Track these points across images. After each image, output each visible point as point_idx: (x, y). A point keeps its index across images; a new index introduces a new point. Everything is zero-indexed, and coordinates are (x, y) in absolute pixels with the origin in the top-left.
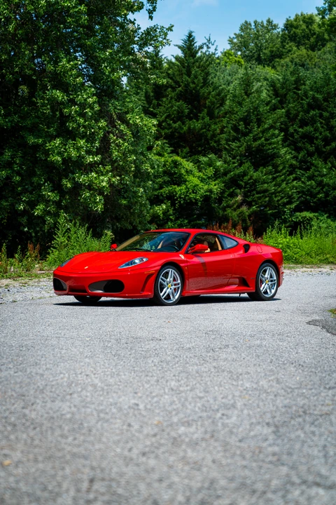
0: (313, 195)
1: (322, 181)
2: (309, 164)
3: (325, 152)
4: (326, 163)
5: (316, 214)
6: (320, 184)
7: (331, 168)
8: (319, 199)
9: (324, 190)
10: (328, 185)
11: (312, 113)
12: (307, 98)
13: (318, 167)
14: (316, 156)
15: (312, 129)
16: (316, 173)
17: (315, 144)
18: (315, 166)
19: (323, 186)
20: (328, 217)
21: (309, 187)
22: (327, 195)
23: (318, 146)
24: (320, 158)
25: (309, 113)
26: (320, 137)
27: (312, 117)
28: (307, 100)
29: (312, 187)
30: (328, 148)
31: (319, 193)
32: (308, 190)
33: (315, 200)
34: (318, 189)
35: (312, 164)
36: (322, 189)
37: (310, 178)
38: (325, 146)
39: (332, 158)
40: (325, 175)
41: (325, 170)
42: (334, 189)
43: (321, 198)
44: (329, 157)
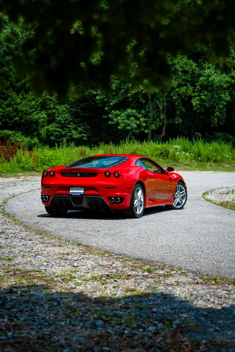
0: (11, 118)
1: (17, 108)
2: (6, 95)
3: (17, 87)
4: (18, 95)
5: (14, 132)
6: (16, 110)
7: (22, 99)
8: (16, 121)
9: (19, 115)
10: (22, 111)
11: (7, 58)
12: (3, 47)
13: (13, 98)
14: (11, 89)
15: (7, 69)
16: (13, 102)
17: (9, 81)
18: (11, 97)
19: (18, 112)
20: (22, 134)
21: (8, 112)
22: (21, 118)
23: (12, 82)
24: (14, 91)
25: (4, 58)
26: (13, 76)
27: (8, 61)
28: (4, 49)
29: (10, 112)
30: (19, 84)
31: (15, 116)
32: (8, 114)
33: (12, 122)
34: (15, 113)
35: (9, 96)
36: (18, 114)
37: (8, 106)
39: (22, 92)
40: (19, 104)
41: (19, 100)
42: (26, 114)
43: (17, 120)
44: (20, 91)
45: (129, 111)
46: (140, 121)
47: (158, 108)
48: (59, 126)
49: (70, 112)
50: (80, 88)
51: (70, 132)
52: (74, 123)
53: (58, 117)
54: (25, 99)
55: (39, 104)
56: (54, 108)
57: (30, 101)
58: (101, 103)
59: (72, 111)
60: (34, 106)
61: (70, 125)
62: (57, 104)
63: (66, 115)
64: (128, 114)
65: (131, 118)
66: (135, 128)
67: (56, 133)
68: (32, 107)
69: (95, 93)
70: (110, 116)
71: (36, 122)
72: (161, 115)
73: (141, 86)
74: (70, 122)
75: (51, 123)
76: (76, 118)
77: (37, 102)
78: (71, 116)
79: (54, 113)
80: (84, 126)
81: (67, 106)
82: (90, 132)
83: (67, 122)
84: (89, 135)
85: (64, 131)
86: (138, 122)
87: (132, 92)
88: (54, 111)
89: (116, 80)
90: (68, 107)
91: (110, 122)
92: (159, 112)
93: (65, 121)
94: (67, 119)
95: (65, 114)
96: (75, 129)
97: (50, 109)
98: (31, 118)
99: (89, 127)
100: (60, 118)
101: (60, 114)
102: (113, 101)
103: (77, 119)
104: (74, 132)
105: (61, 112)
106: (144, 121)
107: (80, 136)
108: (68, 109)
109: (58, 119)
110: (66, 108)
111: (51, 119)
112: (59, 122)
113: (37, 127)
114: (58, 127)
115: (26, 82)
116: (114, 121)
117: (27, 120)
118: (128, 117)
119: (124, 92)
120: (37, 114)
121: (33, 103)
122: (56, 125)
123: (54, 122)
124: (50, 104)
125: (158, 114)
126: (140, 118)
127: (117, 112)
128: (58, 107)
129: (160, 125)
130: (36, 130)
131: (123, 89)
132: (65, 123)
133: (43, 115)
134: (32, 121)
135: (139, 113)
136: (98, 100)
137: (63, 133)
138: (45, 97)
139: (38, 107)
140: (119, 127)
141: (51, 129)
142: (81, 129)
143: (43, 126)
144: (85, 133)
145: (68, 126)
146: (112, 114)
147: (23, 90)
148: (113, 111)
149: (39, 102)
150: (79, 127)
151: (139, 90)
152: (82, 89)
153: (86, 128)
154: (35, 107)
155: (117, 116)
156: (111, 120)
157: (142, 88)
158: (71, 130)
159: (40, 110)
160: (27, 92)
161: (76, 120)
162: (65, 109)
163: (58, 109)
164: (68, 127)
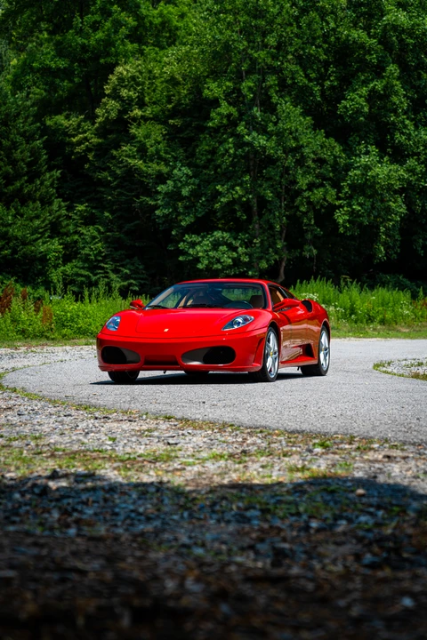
1: (7, 233)
3: (6, 193)
4: (8, 209)
6: (4, 236)
7: (15, 216)
8: (4, 257)
9: (11, 244)
10: (16, 238)
19: (9, 240)
20: (16, 281)
22: (15, 251)
30: (11, 188)
31: (3, 248)
34: (3, 243)
36: (7, 243)
38: (6, 185)
39: (17, 202)
40: (10, 225)
41: (10, 218)
42: (24, 244)
43: (6, 255)
44: (12, 201)
45: (218, 234)
46: (237, 253)
47: (271, 227)
48: (86, 265)
49: (106, 240)
50: (124, 195)
51: (107, 277)
52: (114, 260)
53: (83, 248)
54: (22, 216)
55: (46, 226)
56: (76, 232)
57: (31, 220)
58: (164, 222)
59: (109, 237)
60: (38, 228)
61: (106, 264)
62: (81, 223)
63: (100, 244)
64: (214, 240)
65: (221, 248)
66: (230, 267)
67: (80, 279)
68: (35, 231)
69: (153, 203)
70: (181, 245)
71: (43, 259)
72: (278, 241)
73: (238, 188)
74: (105, 257)
75: (71, 261)
76: (116, 249)
77: (43, 222)
78: (108, 247)
79: (76, 242)
80: (133, 264)
81: (100, 228)
82: (145, 276)
83: (100, 258)
84: (142, 282)
85: (95, 275)
86: (235, 255)
87: (222, 200)
88: (76, 237)
89: (191, 178)
90: (102, 230)
91: (181, 258)
92: (273, 236)
93: (95, 256)
94: (100, 252)
95: (97, 243)
96: (116, 271)
97: (67, 234)
98: (32, 252)
99: (141, 267)
100: (86, 251)
101: (88, 243)
102: (187, 218)
103: (119, 253)
104: (113, 276)
105: (89, 240)
106: (246, 254)
107: (125, 283)
108: (103, 233)
109: (83, 252)
110: (99, 231)
111: (70, 254)
112: (86, 259)
113: (44, 268)
114: (83, 268)
115: (23, 184)
116: (190, 254)
117: (25, 256)
118: (216, 245)
119: (207, 200)
120: (44, 243)
121: (37, 222)
122: (80, 264)
123: (76, 258)
124: (68, 225)
125: (271, 240)
126: (237, 248)
127: (195, 238)
128: (82, 230)
129: (275, 260)
130: (43, 273)
131: (205, 194)
132: (97, 260)
133: (56, 245)
134: (35, 256)
135: (235, 239)
136: (159, 217)
137: (94, 278)
138: (58, 213)
139: (46, 231)
140: (200, 266)
141: (69, 272)
142: (128, 271)
143: (56, 267)
144: (135, 279)
145: (102, 265)
146: (184, 241)
147: (16, 200)
148: (187, 236)
149: (47, 222)
150: (123, 266)
151: (236, 196)
152: (128, 196)
153: (137, 268)
154: (41, 230)
155: (193, 245)
156: (183, 253)
157: (240, 193)
158: (108, 273)
159: (49, 237)
160: (24, 202)
161: (117, 254)
162: (96, 234)
163: (83, 234)
164: (103, 268)
